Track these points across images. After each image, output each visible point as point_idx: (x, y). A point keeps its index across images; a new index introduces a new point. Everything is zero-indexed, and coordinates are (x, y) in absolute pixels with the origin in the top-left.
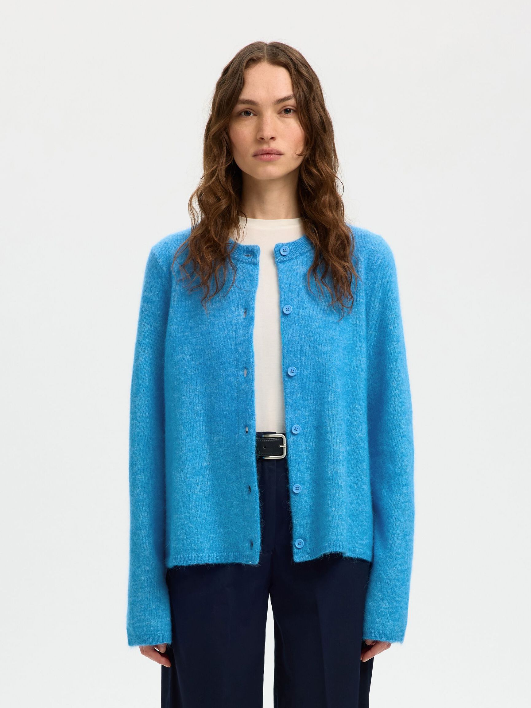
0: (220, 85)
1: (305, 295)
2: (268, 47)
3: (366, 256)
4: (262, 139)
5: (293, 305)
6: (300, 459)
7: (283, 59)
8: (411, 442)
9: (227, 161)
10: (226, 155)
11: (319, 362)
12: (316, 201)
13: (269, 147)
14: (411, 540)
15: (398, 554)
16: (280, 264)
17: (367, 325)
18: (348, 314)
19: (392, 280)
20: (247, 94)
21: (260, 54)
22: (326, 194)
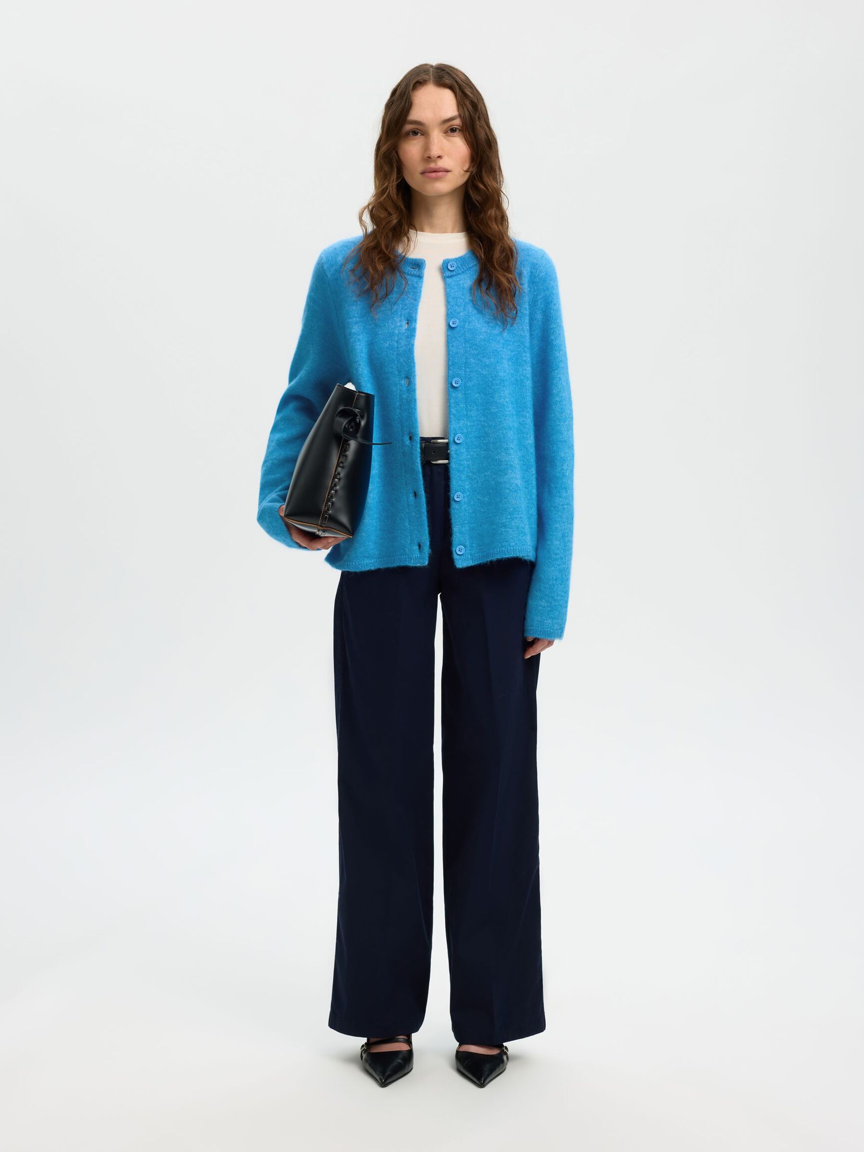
0: (389, 106)
1: (471, 309)
2: (434, 70)
3: (529, 269)
4: (430, 157)
5: (459, 319)
6: (461, 468)
7: (448, 81)
8: (571, 447)
9: (397, 178)
10: (397, 172)
11: (483, 374)
12: (482, 216)
13: (436, 165)
14: (571, 542)
15: (556, 554)
16: (448, 279)
17: (531, 335)
18: (512, 324)
19: (554, 292)
20: (416, 114)
21: (426, 77)
22: (492, 208)
